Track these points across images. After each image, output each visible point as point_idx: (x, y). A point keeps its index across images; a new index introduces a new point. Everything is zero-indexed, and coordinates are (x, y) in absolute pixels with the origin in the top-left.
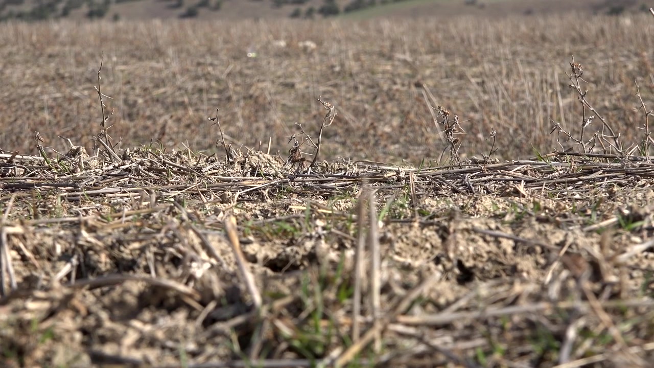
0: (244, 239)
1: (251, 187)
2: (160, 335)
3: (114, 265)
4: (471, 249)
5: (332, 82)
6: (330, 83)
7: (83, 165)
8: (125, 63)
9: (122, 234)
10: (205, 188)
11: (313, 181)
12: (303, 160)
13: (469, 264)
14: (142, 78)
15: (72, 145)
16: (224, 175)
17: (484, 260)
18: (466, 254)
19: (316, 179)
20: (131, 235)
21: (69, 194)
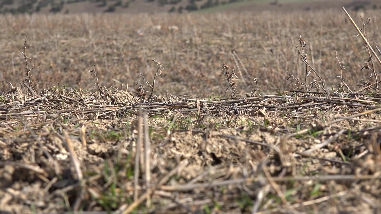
0: (90, 141)
1: (109, 111)
2: (24, 197)
3: (12, 157)
4: (220, 147)
5: (185, 49)
6: (183, 50)
7: (13, 98)
8: (66, 39)
9: (19, 138)
10: (83, 111)
11: (146, 107)
12: (144, 95)
13: (219, 155)
14: (74, 47)
15: (12, 86)
16: (96, 104)
17: (228, 153)
18: (217, 150)
19: (148, 106)
20: (23, 139)
21: (3, 115)
